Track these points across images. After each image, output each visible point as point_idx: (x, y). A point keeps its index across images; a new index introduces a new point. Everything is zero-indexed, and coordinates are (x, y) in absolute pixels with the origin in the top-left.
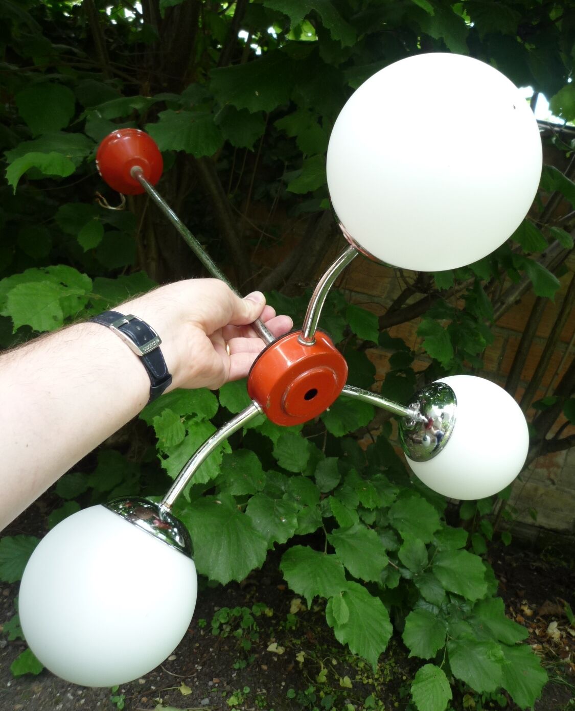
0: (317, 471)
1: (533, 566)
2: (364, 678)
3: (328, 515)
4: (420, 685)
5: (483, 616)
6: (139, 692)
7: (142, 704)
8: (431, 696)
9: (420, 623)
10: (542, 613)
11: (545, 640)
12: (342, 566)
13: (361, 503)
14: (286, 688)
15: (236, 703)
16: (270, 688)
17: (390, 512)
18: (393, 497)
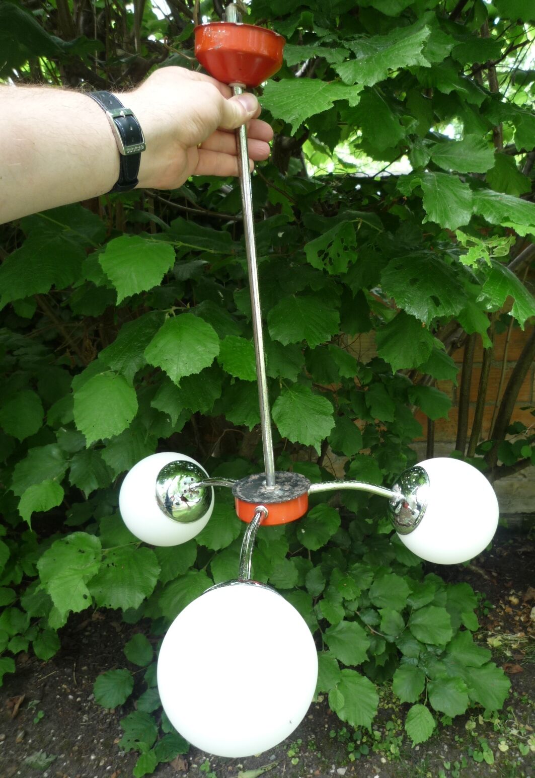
0: (307, 582)
1: (520, 552)
2: (385, 705)
3: (321, 617)
4: (411, 722)
5: (454, 653)
6: (225, 763)
7: (229, 772)
8: (420, 728)
9: (404, 676)
10: (526, 599)
11: (529, 624)
12: (336, 660)
13: (344, 598)
14: (329, 729)
15: (294, 754)
16: (317, 733)
17: (370, 593)
18: (370, 579)
